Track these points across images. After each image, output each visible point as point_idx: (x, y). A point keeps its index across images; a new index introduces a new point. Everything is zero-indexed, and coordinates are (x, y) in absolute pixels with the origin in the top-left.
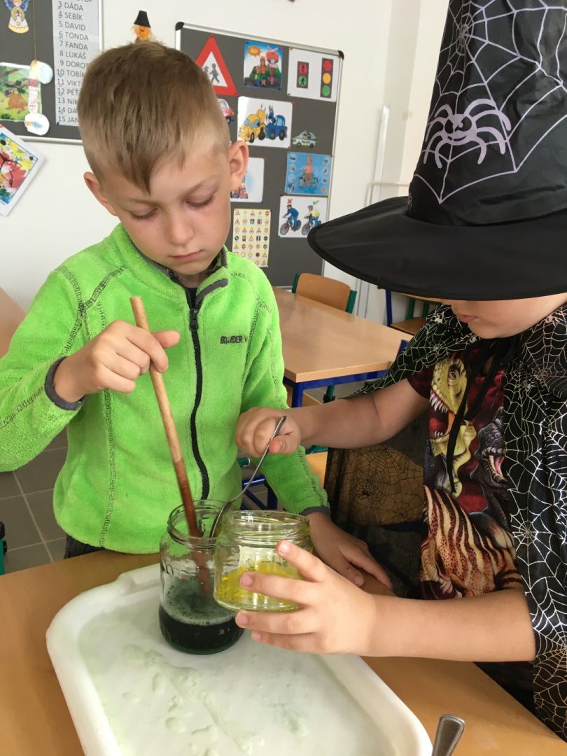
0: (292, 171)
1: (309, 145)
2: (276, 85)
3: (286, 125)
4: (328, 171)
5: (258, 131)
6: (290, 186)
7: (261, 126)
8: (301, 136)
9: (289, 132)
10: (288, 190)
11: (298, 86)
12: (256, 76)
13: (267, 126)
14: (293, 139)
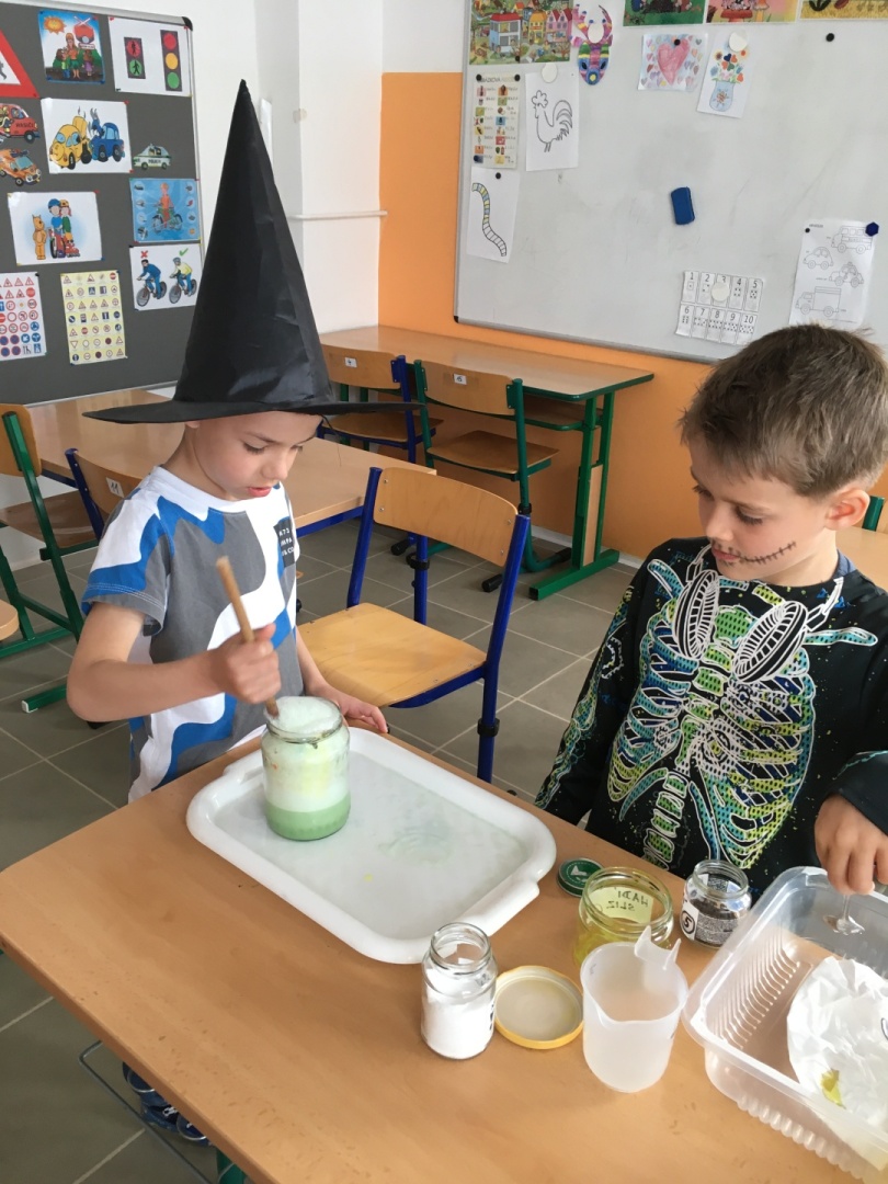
0: (140, 208)
1: (160, 165)
2: (97, 76)
3: (121, 138)
4: (194, 201)
5: (79, 151)
6: (141, 230)
7: (84, 142)
8: (146, 152)
9: (127, 149)
10: (138, 237)
11: (131, 76)
12: (63, 64)
13: (92, 142)
14: (135, 158)
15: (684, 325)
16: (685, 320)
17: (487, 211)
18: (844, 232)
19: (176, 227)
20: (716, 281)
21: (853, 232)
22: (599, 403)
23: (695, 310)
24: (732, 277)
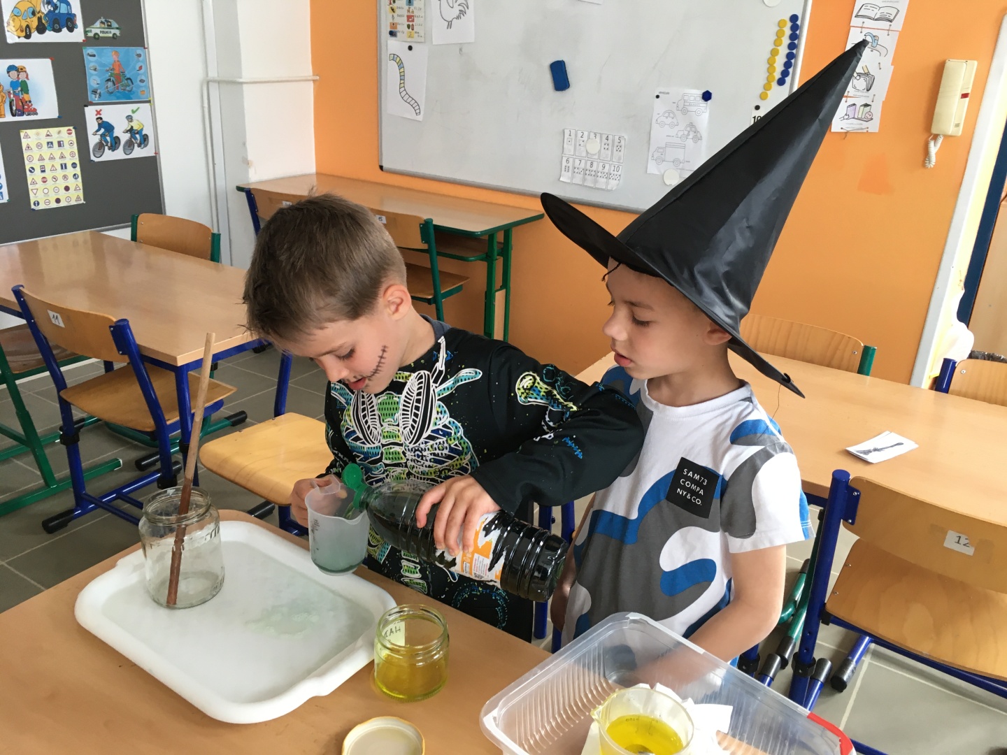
0: (94, 73)
1: (111, 35)
3: (74, 11)
4: (144, 67)
5: (34, 23)
6: (95, 92)
7: (38, 15)
8: (98, 24)
9: (79, 21)
10: (92, 97)
13: (46, 15)
14: (87, 29)
15: (566, 173)
16: (567, 169)
17: (402, 77)
18: (686, 98)
19: (128, 88)
20: (589, 138)
21: (692, 98)
22: (500, 237)
23: (574, 162)
24: (601, 134)
